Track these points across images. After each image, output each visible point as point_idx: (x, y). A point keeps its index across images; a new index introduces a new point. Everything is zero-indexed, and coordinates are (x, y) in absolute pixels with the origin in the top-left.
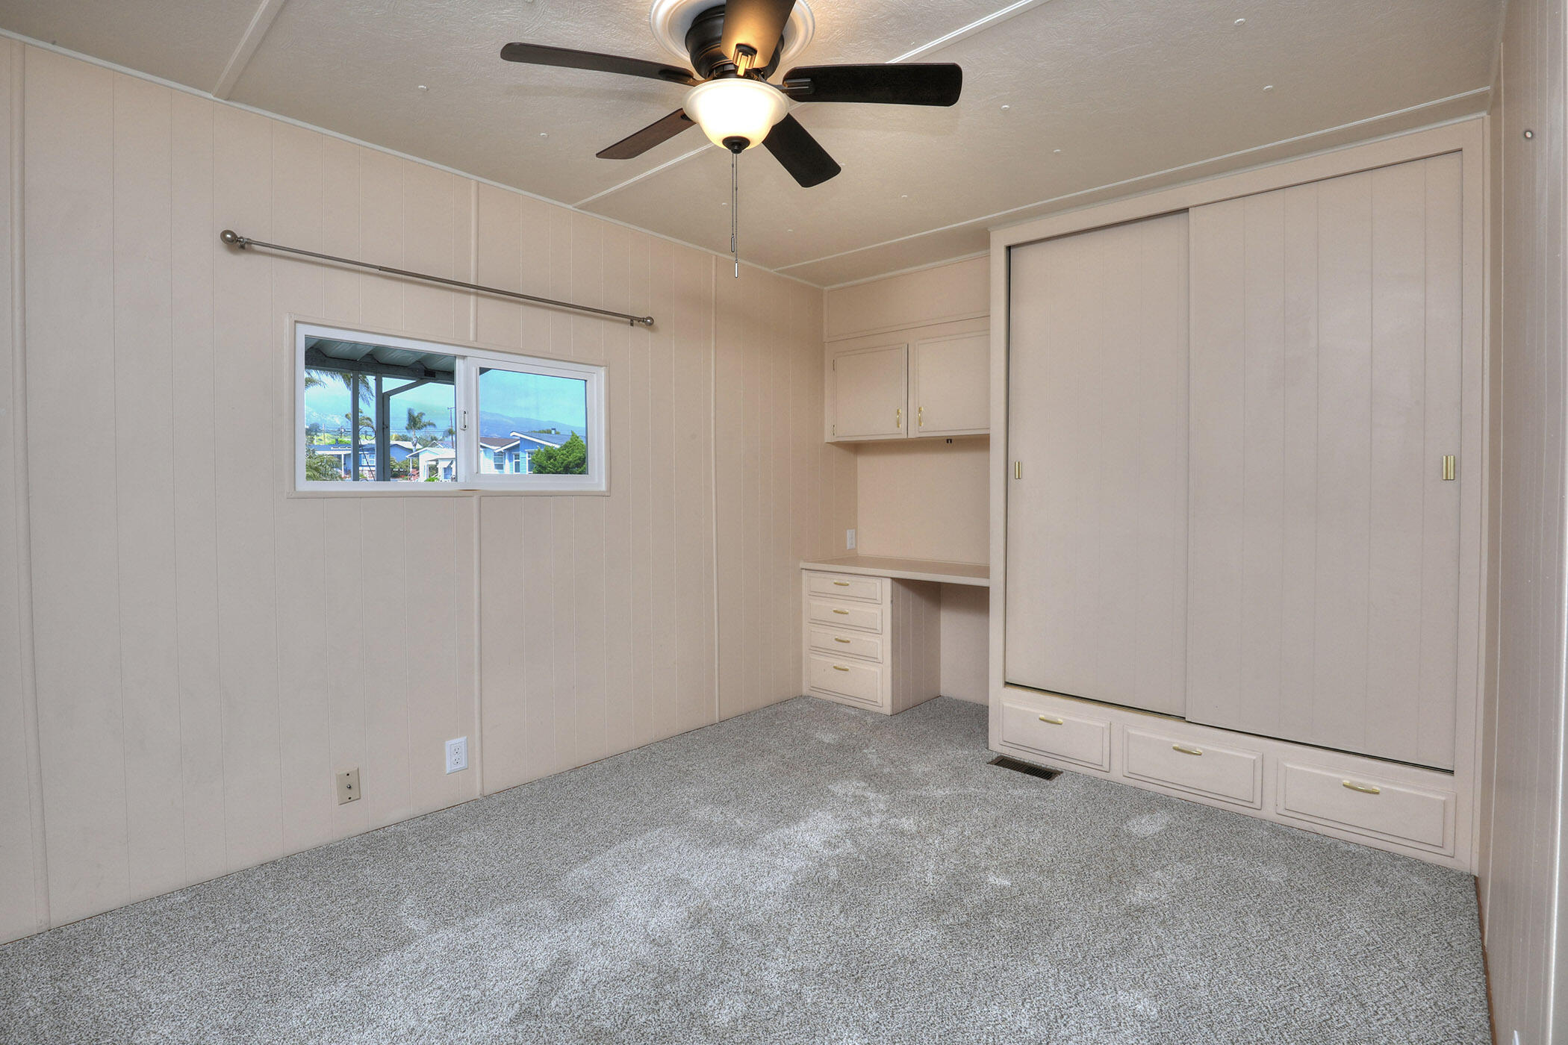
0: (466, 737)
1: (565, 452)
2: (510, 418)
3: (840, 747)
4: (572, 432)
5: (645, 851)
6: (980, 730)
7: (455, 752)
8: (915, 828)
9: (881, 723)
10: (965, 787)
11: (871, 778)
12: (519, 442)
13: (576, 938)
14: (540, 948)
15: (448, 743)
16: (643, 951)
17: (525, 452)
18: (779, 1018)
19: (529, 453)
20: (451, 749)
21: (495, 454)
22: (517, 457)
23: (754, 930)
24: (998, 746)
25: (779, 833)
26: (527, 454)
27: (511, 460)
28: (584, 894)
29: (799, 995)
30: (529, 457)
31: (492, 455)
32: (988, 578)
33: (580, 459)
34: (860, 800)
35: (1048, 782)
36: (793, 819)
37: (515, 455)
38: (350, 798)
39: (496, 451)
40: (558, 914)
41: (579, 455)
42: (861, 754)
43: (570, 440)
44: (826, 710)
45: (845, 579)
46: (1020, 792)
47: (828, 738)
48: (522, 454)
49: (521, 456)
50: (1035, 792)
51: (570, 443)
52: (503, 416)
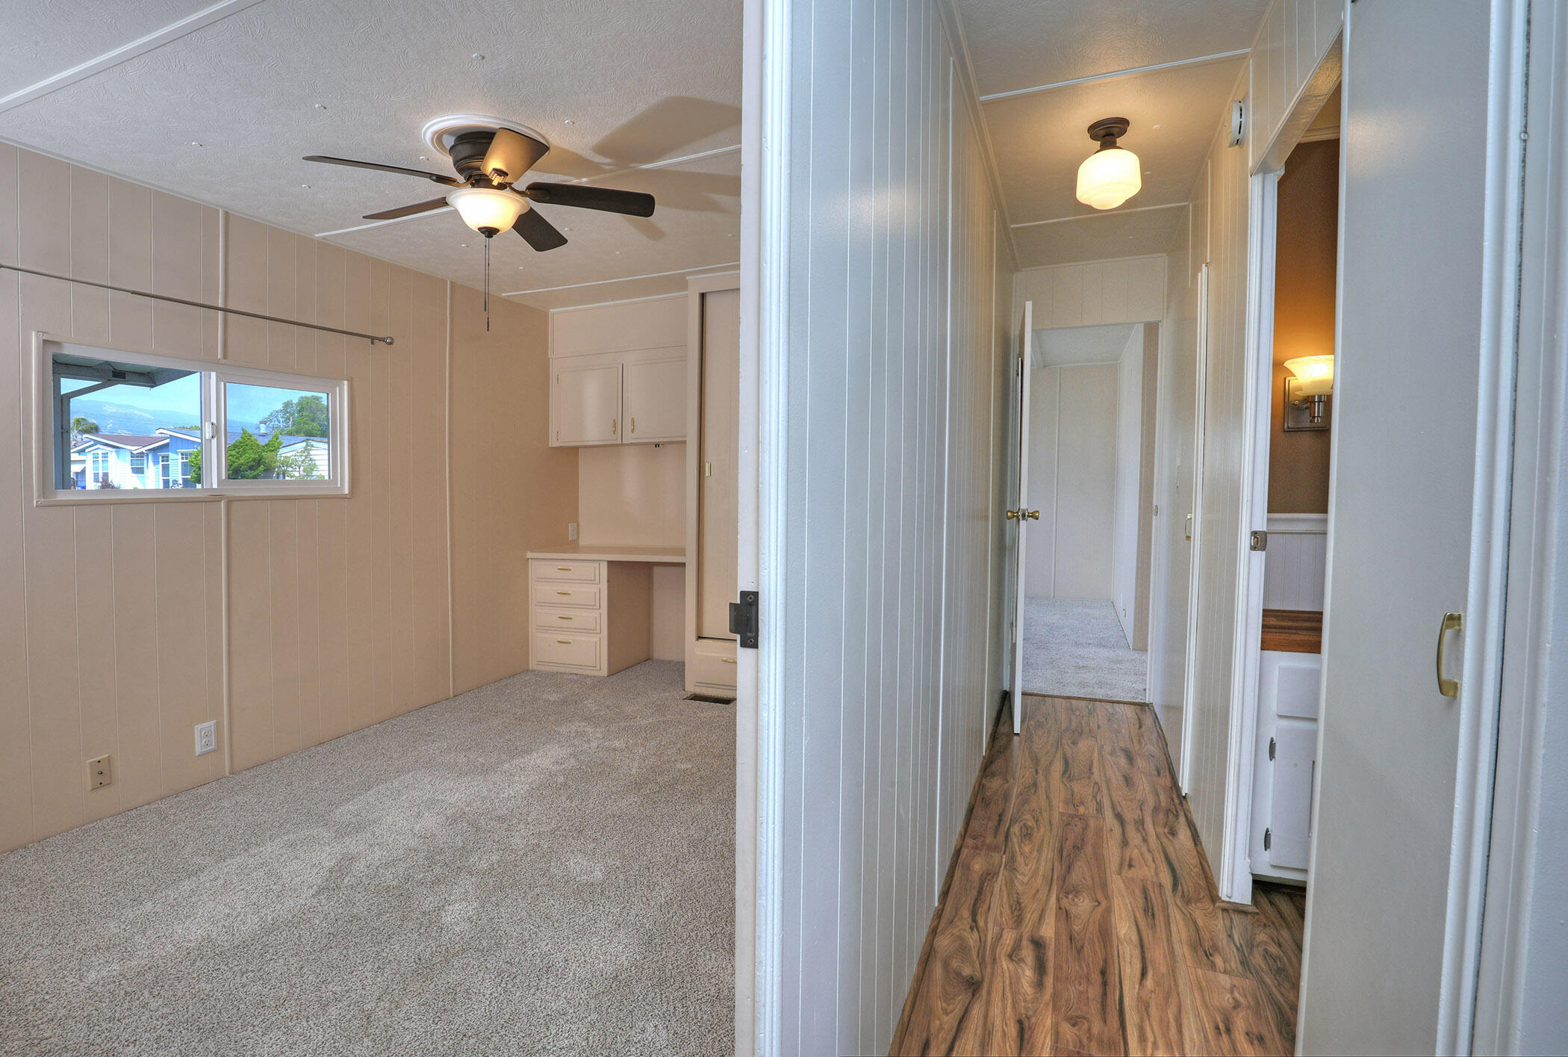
0: (213, 722)
1: (234, 453)
2: (148, 412)
3: (565, 702)
4: (243, 430)
5: (401, 788)
6: (679, 679)
7: (202, 736)
8: (625, 745)
9: (598, 683)
10: (665, 716)
11: (588, 719)
12: (168, 441)
13: (353, 845)
14: (326, 857)
15: (198, 728)
16: (412, 843)
17: (177, 453)
18: (524, 858)
19: (182, 454)
20: (201, 733)
21: (132, 455)
22: (166, 458)
23: (501, 819)
24: (691, 688)
25: (514, 762)
26: (180, 456)
27: (156, 462)
28: (354, 820)
29: (538, 845)
30: (183, 458)
31: (129, 458)
32: (685, 555)
33: (254, 460)
34: (583, 734)
35: (727, 706)
36: (529, 752)
37: (163, 457)
38: (101, 784)
39: (135, 452)
40: (333, 834)
41: (253, 456)
42: (582, 705)
43: (241, 440)
44: (552, 678)
45: (565, 565)
46: (705, 714)
47: (554, 697)
48: (172, 456)
49: (170, 458)
50: (716, 713)
51: (241, 443)
52: (135, 408)
